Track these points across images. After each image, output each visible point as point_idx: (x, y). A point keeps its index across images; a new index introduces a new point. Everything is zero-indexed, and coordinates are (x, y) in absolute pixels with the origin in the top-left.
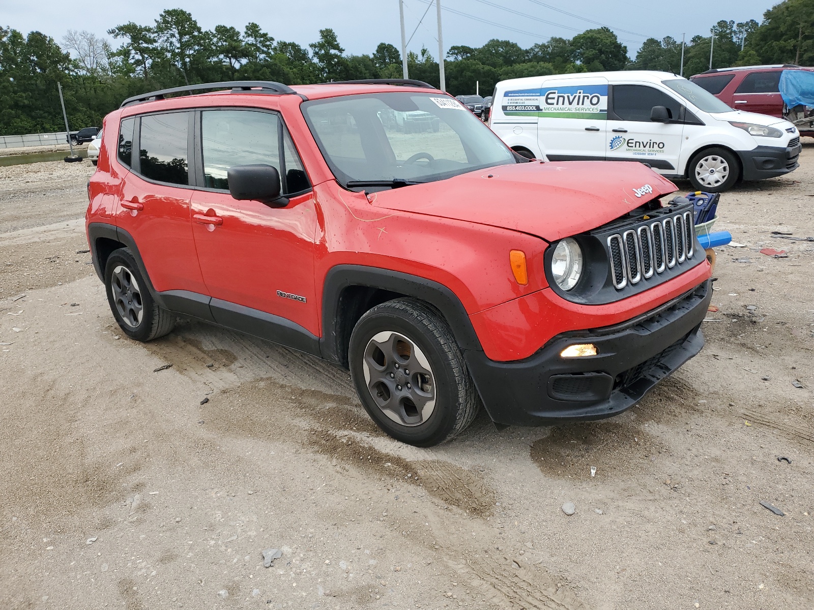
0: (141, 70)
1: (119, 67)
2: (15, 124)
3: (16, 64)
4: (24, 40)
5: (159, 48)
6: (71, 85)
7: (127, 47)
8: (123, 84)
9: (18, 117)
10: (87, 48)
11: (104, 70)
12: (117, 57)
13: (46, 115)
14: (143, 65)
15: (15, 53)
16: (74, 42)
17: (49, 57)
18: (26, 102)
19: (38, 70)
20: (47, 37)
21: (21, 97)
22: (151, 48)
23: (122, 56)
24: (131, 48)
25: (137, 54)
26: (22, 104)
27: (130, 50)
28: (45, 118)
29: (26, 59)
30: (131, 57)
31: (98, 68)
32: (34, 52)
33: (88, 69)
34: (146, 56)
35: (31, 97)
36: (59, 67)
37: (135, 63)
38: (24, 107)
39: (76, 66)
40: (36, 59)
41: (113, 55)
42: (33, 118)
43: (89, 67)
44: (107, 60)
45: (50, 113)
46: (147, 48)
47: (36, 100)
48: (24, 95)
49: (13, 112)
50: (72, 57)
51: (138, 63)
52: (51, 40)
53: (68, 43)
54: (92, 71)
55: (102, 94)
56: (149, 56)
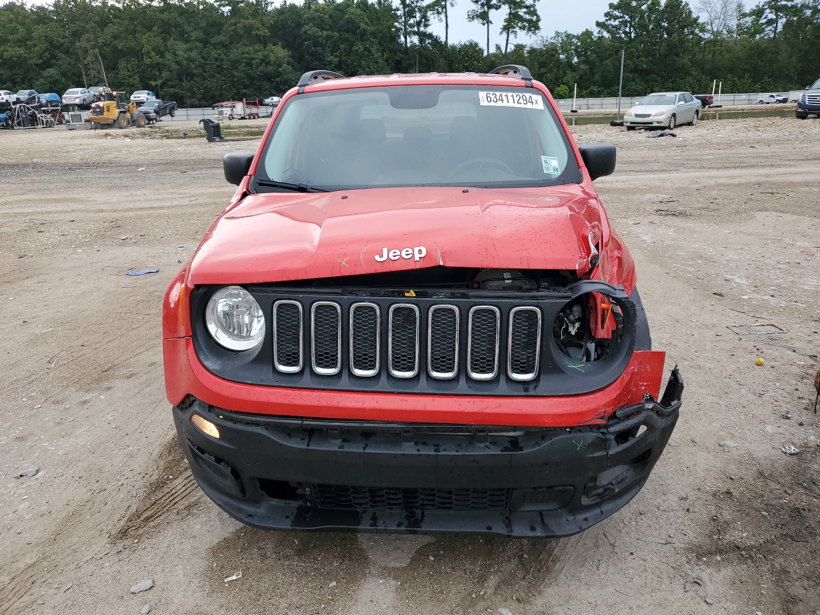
0: (770, 30)
1: (747, 28)
2: (629, 87)
3: (648, 31)
4: (661, 6)
5: (799, 6)
6: (691, 49)
7: (763, 6)
8: (745, 47)
9: (634, 80)
10: (719, 10)
11: (729, 32)
12: (748, 17)
13: (659, 78)
14: (775, 25)
15: (650, 20)
16: (708, 5)
17: (679, 22)
18: (645, 66)
19: (665, 36)
20: (682, 2)
21: (642, 61)
22: (790, 6)
23: (754, 17)
24: (766, 7)
25: (772, 13)
26: (640, 68)
27: (765, 9)
28: (657, 81)
29: (658, 25)
30: (764, 17)
31: (724, 30)
32: (667, 19)
33: (713, 32)
34: (781, 15)
35: (651, 62)
36: (686, 31)
37: (766, 23)
38: (643, 70)
39: (703, 30)
40: (666, 25)
41: (745, 15)
42: (647, 81)
43: (715, 29)
44: (736, 21)
45: (662, 77)
46: (786, 5)
47: (654, 64)
48: (645, 60)
49: (631, 75)
50: (700, 21)
51: (770, 22)
52: (687, 4)
53: (702, 7)
54: (719, 33)
55: (720, 57)
56: (785, 14)
